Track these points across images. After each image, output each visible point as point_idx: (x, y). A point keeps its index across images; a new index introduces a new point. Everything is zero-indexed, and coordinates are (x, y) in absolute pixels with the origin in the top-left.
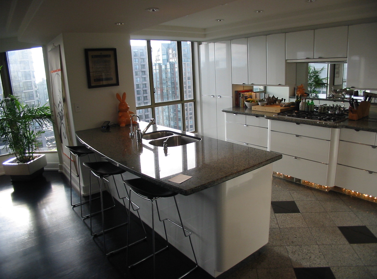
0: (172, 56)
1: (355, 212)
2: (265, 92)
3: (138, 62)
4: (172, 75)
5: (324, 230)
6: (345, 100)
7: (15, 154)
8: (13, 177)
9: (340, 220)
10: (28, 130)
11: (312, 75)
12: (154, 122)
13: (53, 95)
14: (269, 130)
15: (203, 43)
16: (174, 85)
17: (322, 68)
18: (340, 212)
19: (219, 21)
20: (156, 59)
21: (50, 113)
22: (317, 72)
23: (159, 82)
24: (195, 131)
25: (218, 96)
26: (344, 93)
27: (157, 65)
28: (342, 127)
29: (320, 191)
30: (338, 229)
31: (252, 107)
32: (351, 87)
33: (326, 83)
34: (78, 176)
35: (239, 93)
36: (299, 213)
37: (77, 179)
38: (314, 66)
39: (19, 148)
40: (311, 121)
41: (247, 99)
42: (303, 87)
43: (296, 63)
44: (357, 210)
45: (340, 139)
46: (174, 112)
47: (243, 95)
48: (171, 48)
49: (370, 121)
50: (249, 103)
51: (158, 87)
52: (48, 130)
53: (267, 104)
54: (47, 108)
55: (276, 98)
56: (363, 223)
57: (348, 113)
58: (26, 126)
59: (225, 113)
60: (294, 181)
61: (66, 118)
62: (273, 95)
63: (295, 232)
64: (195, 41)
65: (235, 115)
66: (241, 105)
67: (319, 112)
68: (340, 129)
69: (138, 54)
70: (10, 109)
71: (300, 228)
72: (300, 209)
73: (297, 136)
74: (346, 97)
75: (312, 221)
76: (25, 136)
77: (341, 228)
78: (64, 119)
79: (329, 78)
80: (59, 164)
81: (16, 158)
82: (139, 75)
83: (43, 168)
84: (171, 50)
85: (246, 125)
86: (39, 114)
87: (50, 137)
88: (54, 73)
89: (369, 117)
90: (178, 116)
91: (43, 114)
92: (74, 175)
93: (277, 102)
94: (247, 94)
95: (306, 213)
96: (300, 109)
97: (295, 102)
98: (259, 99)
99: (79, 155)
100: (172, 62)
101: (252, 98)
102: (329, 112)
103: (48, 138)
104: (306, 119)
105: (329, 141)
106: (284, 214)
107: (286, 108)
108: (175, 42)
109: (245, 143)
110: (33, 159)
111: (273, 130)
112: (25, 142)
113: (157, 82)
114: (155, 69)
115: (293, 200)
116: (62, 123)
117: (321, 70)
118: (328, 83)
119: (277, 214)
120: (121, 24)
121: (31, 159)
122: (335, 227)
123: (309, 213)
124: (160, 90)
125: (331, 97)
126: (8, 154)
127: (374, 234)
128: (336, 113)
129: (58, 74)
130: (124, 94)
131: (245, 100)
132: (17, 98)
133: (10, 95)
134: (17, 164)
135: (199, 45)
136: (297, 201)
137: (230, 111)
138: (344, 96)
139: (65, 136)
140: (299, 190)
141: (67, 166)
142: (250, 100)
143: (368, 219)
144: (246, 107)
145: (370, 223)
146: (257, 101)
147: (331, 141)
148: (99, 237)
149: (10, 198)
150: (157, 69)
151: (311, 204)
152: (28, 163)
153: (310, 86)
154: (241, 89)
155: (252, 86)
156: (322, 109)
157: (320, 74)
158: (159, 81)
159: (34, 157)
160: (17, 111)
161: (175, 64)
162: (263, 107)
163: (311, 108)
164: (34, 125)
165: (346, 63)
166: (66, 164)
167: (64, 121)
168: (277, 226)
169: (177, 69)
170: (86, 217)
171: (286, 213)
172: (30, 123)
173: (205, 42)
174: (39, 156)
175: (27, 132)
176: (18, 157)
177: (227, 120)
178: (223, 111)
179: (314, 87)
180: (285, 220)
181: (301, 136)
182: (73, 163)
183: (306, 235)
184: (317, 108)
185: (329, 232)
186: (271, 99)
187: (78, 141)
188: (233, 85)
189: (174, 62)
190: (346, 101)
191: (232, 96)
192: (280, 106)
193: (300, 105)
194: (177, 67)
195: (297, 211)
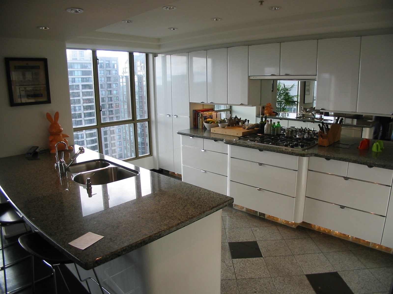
0: (140, 69)
1: (326, 254)
2: (230, 110)
3: (104, 74)
4: (140, 88)
5: (290, 281)
6: (316, 120)
9: (308, 266)
11: (282, 92)
12: (82, 150)
14: (229, 156)
15: (159, 55)
16: (142, 100)
17: (292, 85)
18: (308, 254)
19: (172, 29)
20: (124, 72)
22: (287, 90)
23: (126, 96)
24: (149, 154)
25: (175, 116)
26: (314, 113)
27: (124, 77)
28: (311, 155)
29: (286, 226)
30: (305, 278)
31: (211, 128)
32: (320, 109)
33: (297, 100)
35: (197, 113)
36: (261, 258)
38: (283, 84)
40: (276, 148)
41: (207, 119)
42: (271, 106)
43: (261, 80)
44: (327, 251)
45: (309, 169)
46: (141, 128)
47: (201, 114)
48: (140, 61)
49: (341, 147)
50: (209, 124)
51: (125, 101)
53: (228, 126)
55: (239, 118)
56: (334, 269)
57: (318, 137)
59: (181, 135)
60: (258, 215)
62: (236, 116)
63: (255, 285)
64: (149, 52)
65: (191, 138)
66: (200, 127)
67: (285, 136)
68: (308, 157)
69: (103, 66)
71: (261, 278)
72: (262, 251)
73: (261, 164)
74: (316, 117)
75: (275, 268)
77: (309, 277)
79: (299, 96)
82: (104, 88)
84: (139, 62)
85: (203, 150)
89: (341, 142)
90: (146, 132)
93: (240, 123)
94: (207, 114)
95: (270, 257)
96: (265, 132)
97: (259, 123)
98: (220, 120)
100: (140, 76)
101: (212, 119)
102: (297, 137)
104: (270, 145)
105: (297, 171)
106: (243, 259)
107: (249, 131)
108: (144, 54)
109: (203, 170)
111: (234, 157)
113: (123, 96)
114: (122, 81)
115: (255, 240)
117: (291, 87)
118: (299, 101)
119: (235, 260)
120: (45, 28)
122: (302, 275)
123: (273, 257)
124: (126, 104)
125: (300, 117)
127: (347, 283)
128: (305, 137)
130: (57, 114)
131: (204, 120)
135: (155, 58)
136: (260, 241)
137: (186, 134)
138: (314, 116)
140: (263, 227)
142: (210, 120)
143: (340, 263)
144: (204, 129)
145: (342, 268)
146: (217, 122)
147: (298, 171)
150: (124, 82)
151: (276, 244)
153: (280, 104)
154: (200, 108)
155: (213, 105)
156: (290, 132)
157: (290, 91)
158: (126, 94)
161: (143, 77)
162: (223, 129)
163: (277, 130)
165: (316, 80)
168: (234, 277)
169: (145, 82)
171: (245, 258)
173: (161, 54)
177: (183, 144)
178: (179, 133)
179: (284, 105)
180: (244, 268)
181: (264, 164)
183: (268, 288)
184: (284, 130)
185: (296, 283)
186: (233, 120)
188: (190, 103)
189: (142, 75)
190: (316, 122)
191: (189, 116)
192: (242, 128)
193: (265, 128)
194: (145, 80)
195: (259, 254)
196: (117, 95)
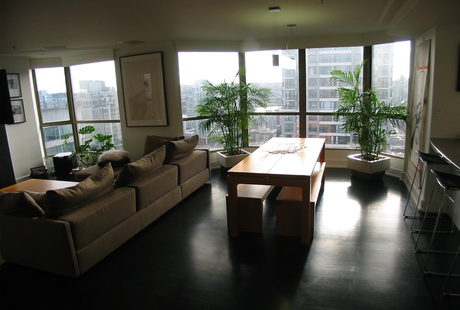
7: (361, 151)
8: (353, 172)
10: (379, 128)
13: (413, 95)
21: (406, 115)
34: (420, 188)
37: (418, 191)
39: (367, 145)
52: (395, 137)
54: (404, 108)
58: (378, 124)
61: (423, 122)
70: (366, 104)
76: (375, 134)
78: (420, 123)
80: (402, 171)
81: (361, 154)
83: (384, 172)
86: (393, 113)
87: (396, 147)
88: (419, 70)
91: (398, 114)
92: (416, 187)
99: (429, 162)
103: (393, 146)
110: (377, 159)
112: (373, 140)
116: (417, 127)
121: (375, 158)
126: (355, 149)
129: (423, 72)
132: (376, 94)
133: (369, 89)
134: (361, 160)
139: (417, 141)
141: (411, 175)
148: (422, 255)
149: (345, 190)
152: (371, 162)
159: (378, 157)
160: (373, 106)
164: (386, 123)
166: (411, 172)
167: (420, 125)
170: (415, 232)
172: (383, 121)
174: (384, 158)
175: (377, 130)
176: (363, 154)
182: (418, 173)
187: (431, 148)
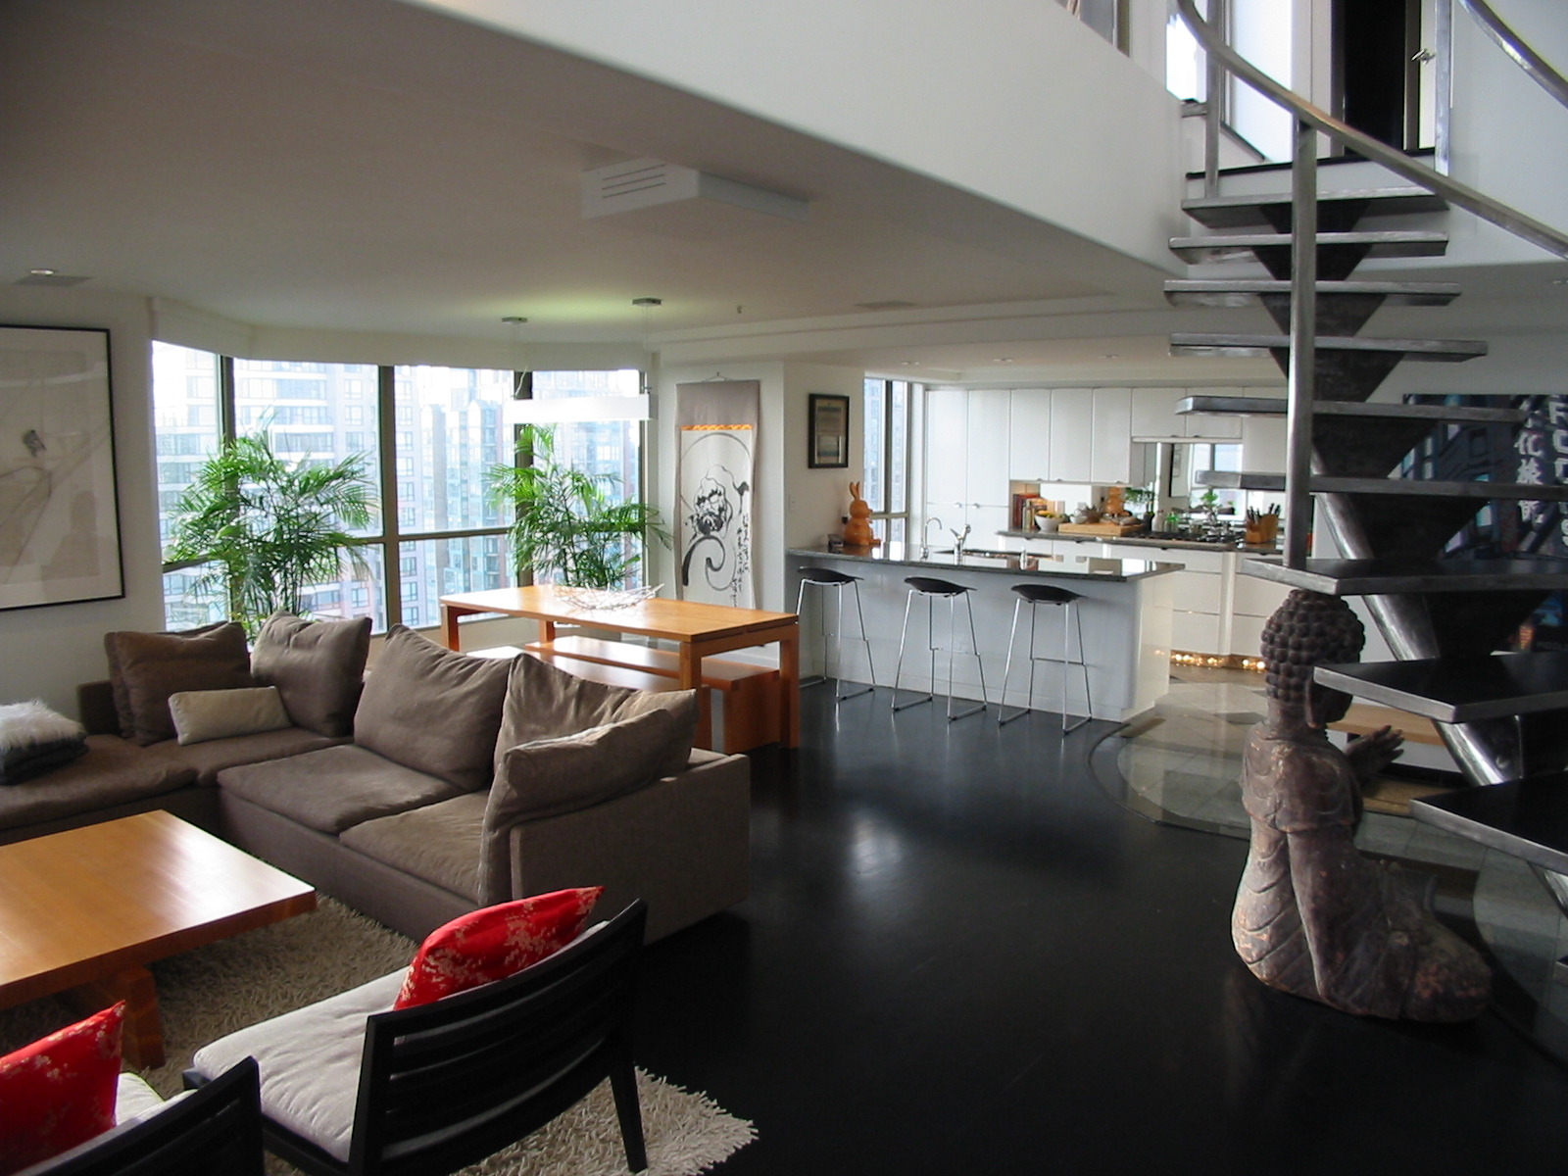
13: (680, 478)
31: (1060, 525)
35: (1022, 500)
41: (1039, 511)
45: (1237, 570)
47: (1031, 503)
59: (1001, 537)
65: (1026, 540)
66: (1026, 525)
78: (731, 528)
88: (699, 431)
94: (1037, 502)
101: (1047, 510)
105: (1218, 574)
116: (709, 537)
129: (726, 435)
131: (1035, 513)
139: (716, 564)
142: (1046, 513)
146: (1061, 516)
167: (725, 533)
188: (1012, 482)
191: (1007, 505)
196: (407, 476)
